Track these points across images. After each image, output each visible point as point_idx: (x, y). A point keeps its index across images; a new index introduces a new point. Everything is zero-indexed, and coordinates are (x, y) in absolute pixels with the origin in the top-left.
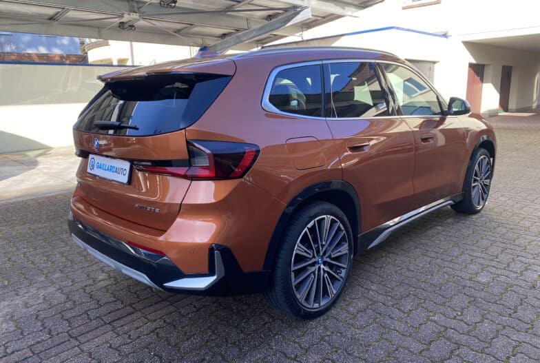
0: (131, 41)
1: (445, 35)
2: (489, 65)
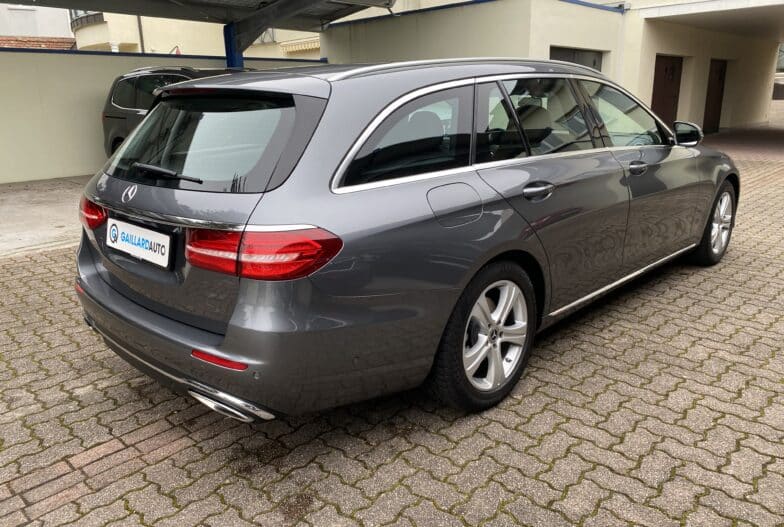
0: (138, 14)
1: (621, 9)
2: (691, 57)
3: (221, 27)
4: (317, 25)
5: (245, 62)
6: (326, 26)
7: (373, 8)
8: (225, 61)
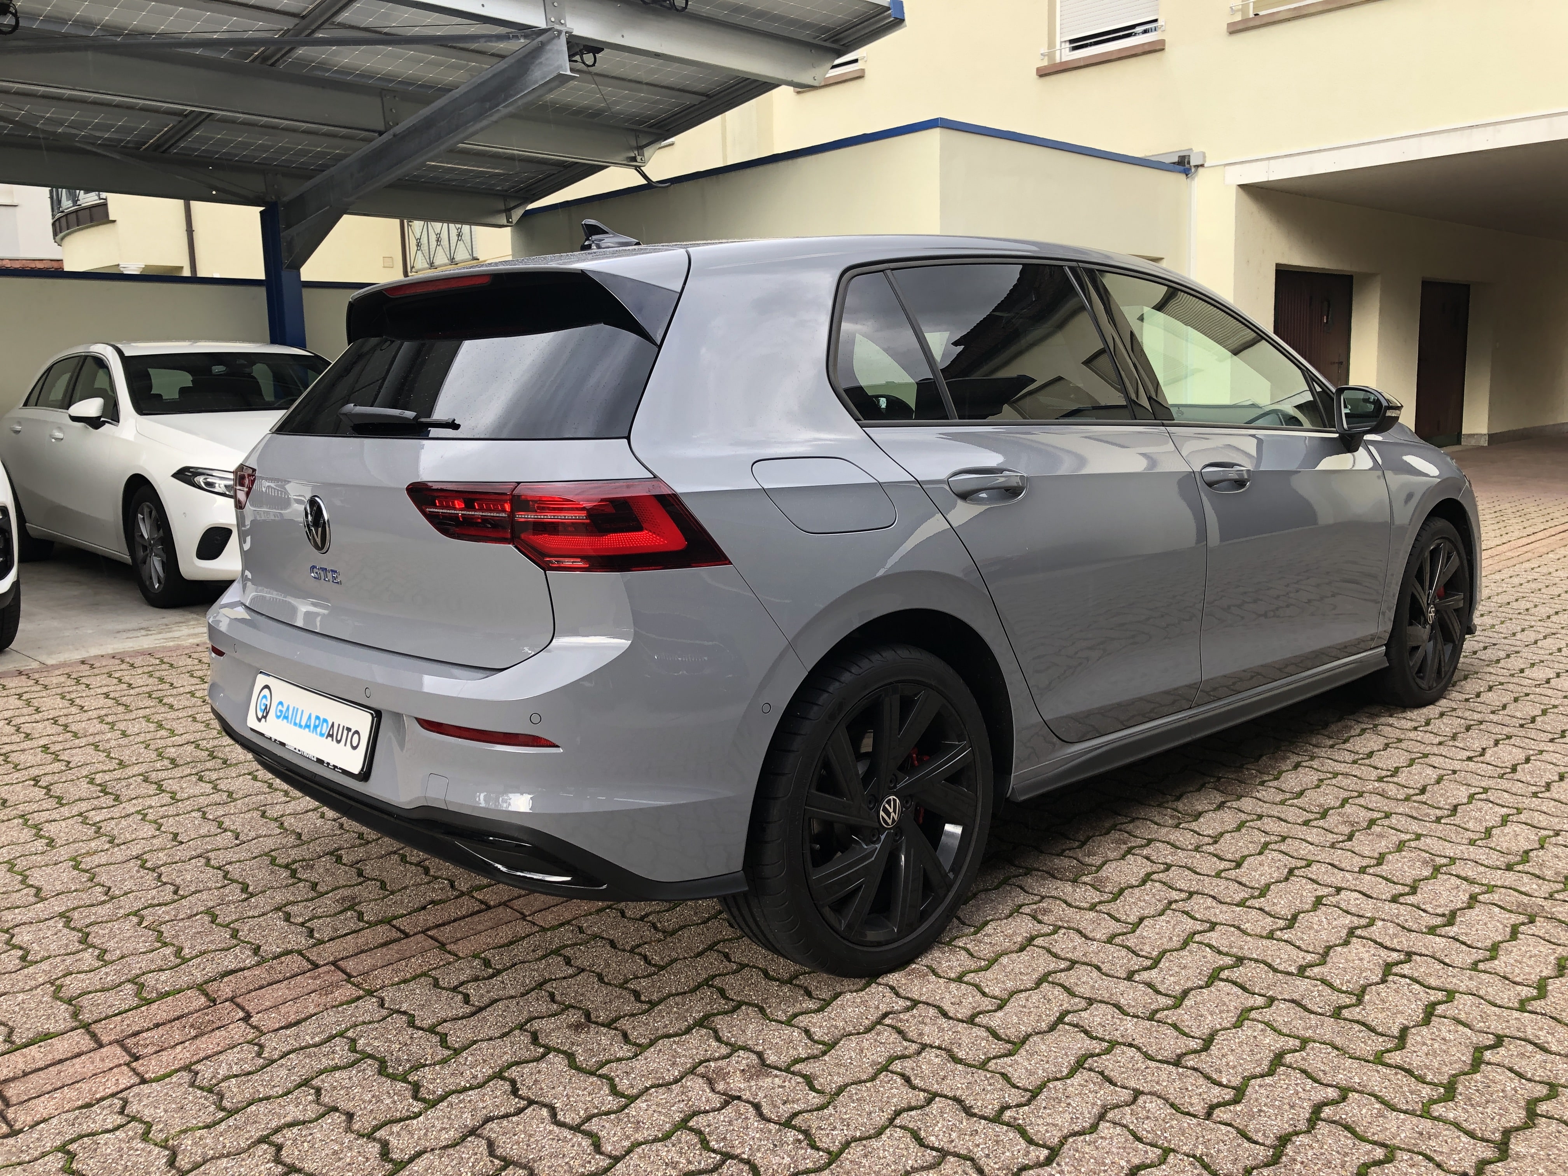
0: (187, 196)
1: (1182, 166)
3: (254, 213)
4: (499, 212)
5: (305, 292)
6: (517, 214)
7: (612, 170)
8: (262, 292)
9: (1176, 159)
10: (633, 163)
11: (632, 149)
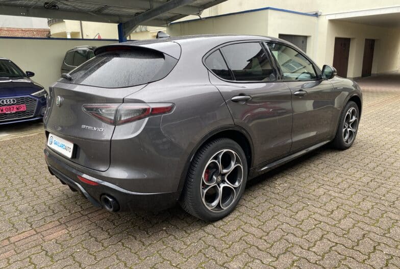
1: (316, 15)
3: (116, 25)
4: (164, 24)
6: (169, 24)
8: (118, 41)
9: (315, 13)
10: (199, 14)
11: (197, 11)
